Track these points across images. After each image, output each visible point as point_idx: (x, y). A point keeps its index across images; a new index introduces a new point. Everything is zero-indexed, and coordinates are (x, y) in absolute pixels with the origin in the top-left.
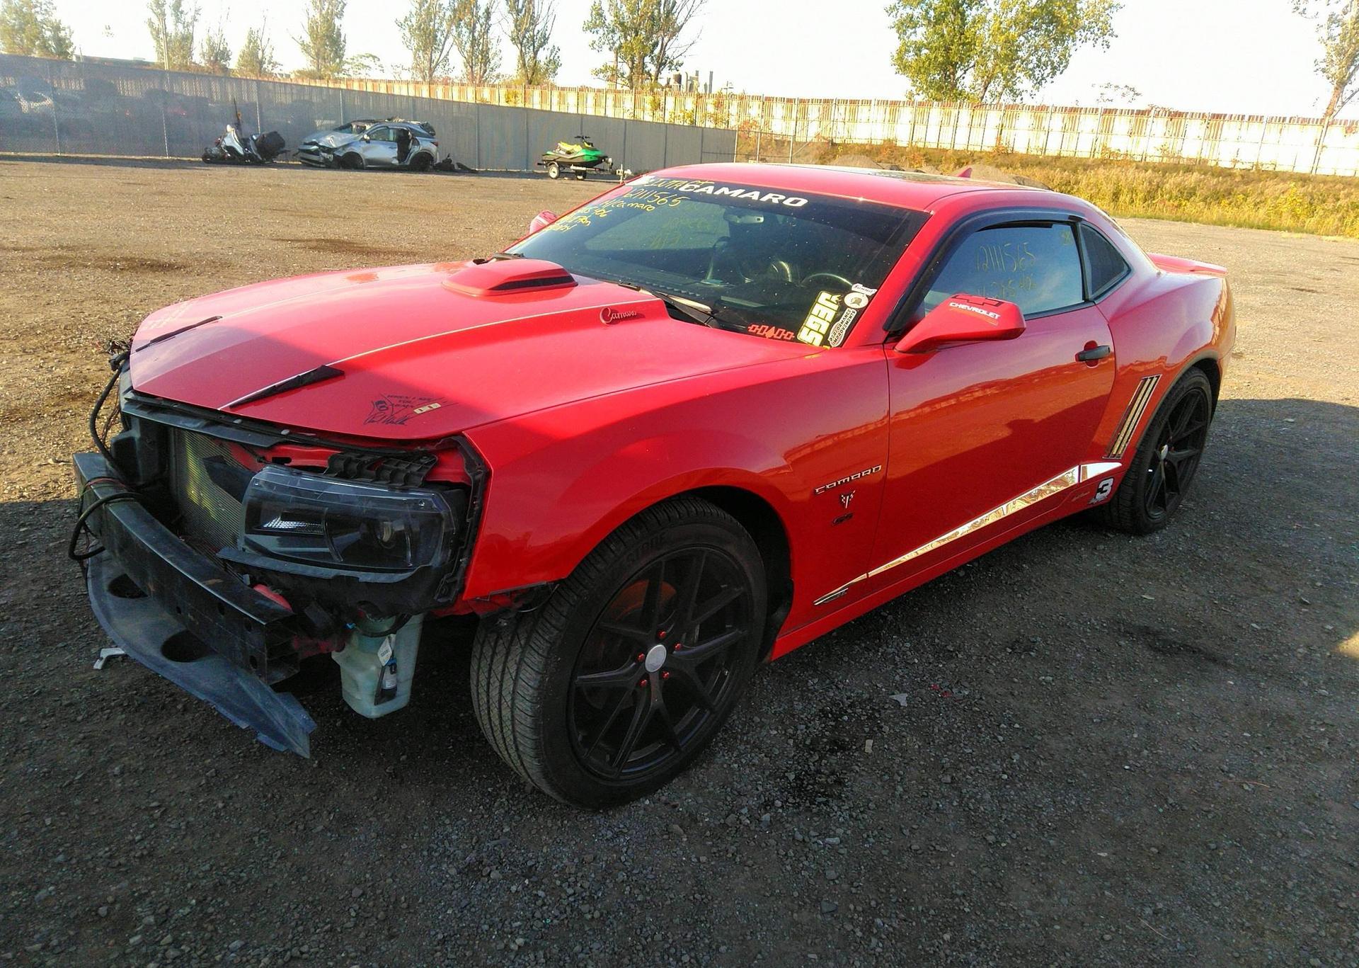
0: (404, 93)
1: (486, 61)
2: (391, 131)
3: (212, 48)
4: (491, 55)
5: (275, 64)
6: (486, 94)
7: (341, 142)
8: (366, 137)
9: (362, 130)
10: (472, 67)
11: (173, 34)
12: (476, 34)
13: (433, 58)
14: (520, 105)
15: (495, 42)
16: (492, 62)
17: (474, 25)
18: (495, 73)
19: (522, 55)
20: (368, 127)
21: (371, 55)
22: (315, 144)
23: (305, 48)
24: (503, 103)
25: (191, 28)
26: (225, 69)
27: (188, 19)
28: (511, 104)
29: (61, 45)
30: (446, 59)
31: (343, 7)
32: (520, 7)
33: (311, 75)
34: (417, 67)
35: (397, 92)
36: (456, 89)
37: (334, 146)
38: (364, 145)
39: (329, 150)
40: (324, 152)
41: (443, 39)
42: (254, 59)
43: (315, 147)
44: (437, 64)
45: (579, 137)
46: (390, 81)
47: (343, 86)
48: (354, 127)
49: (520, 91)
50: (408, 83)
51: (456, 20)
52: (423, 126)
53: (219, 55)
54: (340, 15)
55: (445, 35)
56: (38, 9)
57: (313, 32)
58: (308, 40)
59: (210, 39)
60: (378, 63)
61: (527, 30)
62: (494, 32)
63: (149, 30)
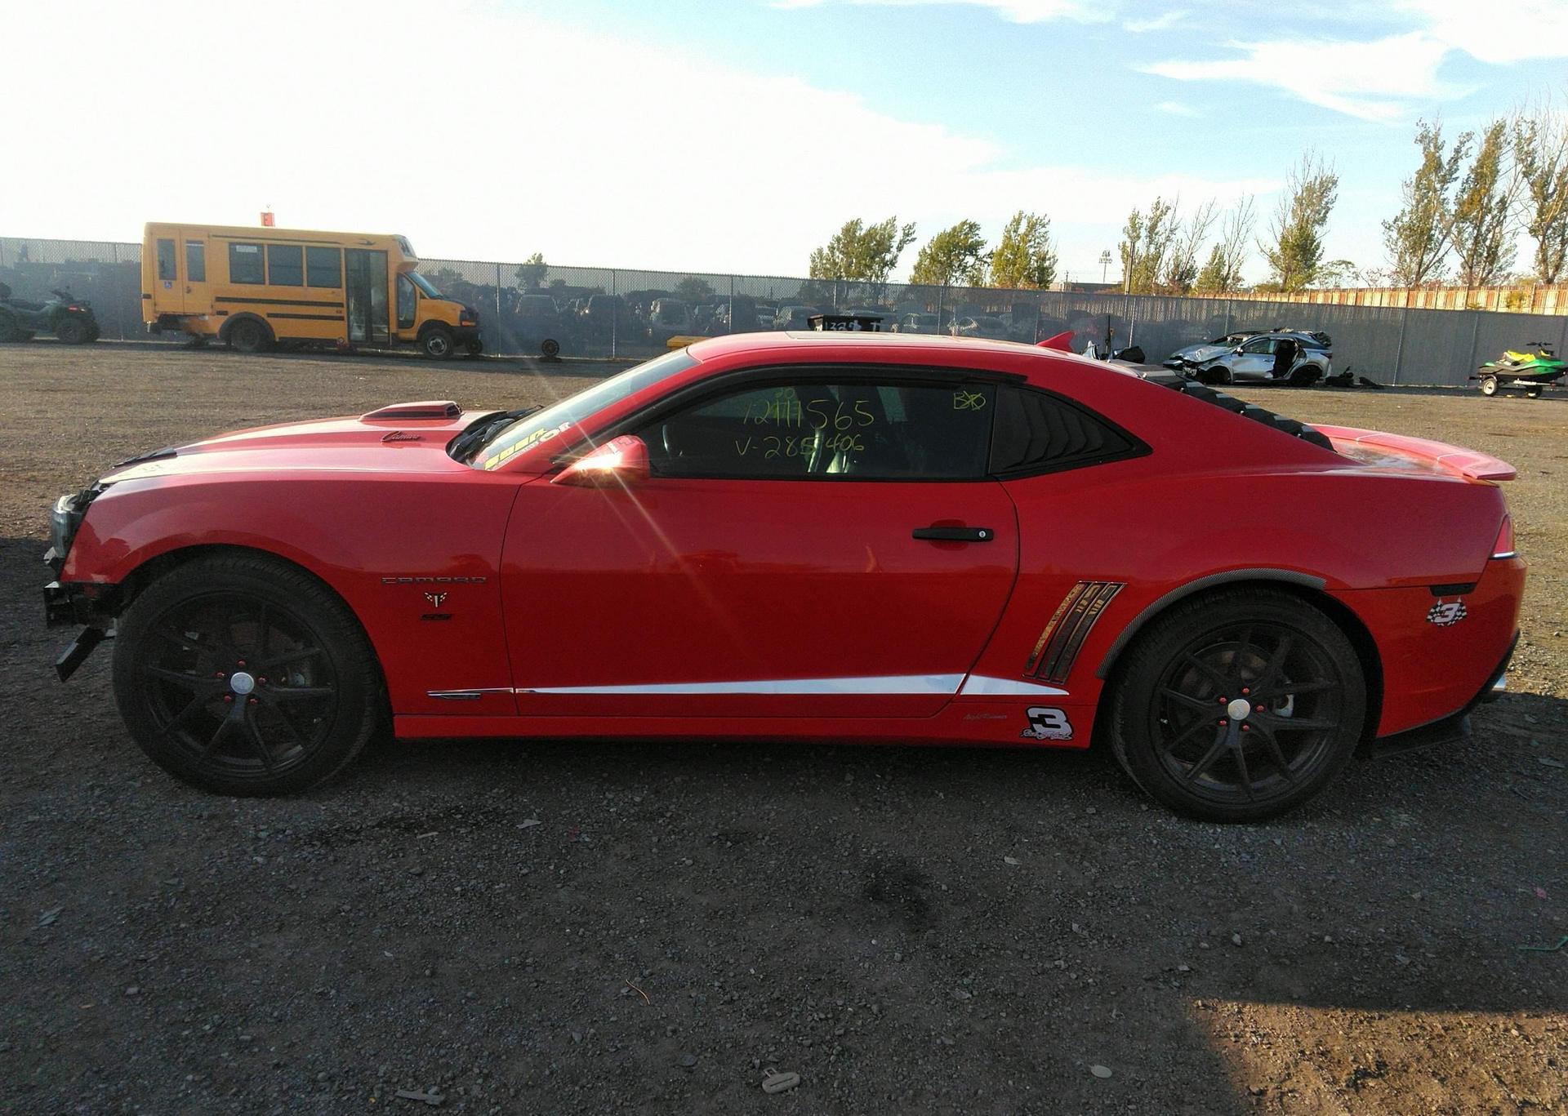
0: (1376, 304)
1: (1492, 256)
2: (1272, 343)
3: (1177, 266)
4: (1500, 252)
5: (1239, 280)
6: (1481, 299)
7: (1209, 355)
8: (1239, 349)
9: (1239, 341)
10: (1471, 268)
11: (1144, 255)
12: (1484, 229)
13: (1425, 260)
14: (1526, 310)
15: (1508, 237)
16: (1503, 260)
17: (1483, 217)
18: (1505, 273)
19: (1543, 249)
20: (1245, 339)
21: (1344, 262)
22: (1179, 358)
23: (1274, 260)
24: (1502, 309)
25: (1162, 249)
27: (1162, 239)
28: (1513, 310)
29: (1043, 274)
30: (1440, 261)
31: (1327, 212)
32: (1550, 191)
33: (1273, 289)
34: (1402, 271)
35: (1367, 303)
36: (1442, 294)
37: (1200, 360)
38: (1236, 358)
39: (1193, 365)
40: (1188, 366)
41: (1441, 238)
42: (1219, 277)
43: (1180, 362)
44: (1428, 268)
45: (1534, 344)
46: (1361, 290)
48: (1229, 339)
49: (1529, 292)
50: (1382, 290)
51: (1462, 216)
52: (1315, 337)
53: (1182, 275)
54: (1322, 221)
55: (1445, 231)
56: (1032, 243)
57: (1284, 243)
58: (1277, 249)
59: (1177, 257)
60: (1352, 270)
61: (1554, 219)
62: (1509, 225)
63: (1120, 252)
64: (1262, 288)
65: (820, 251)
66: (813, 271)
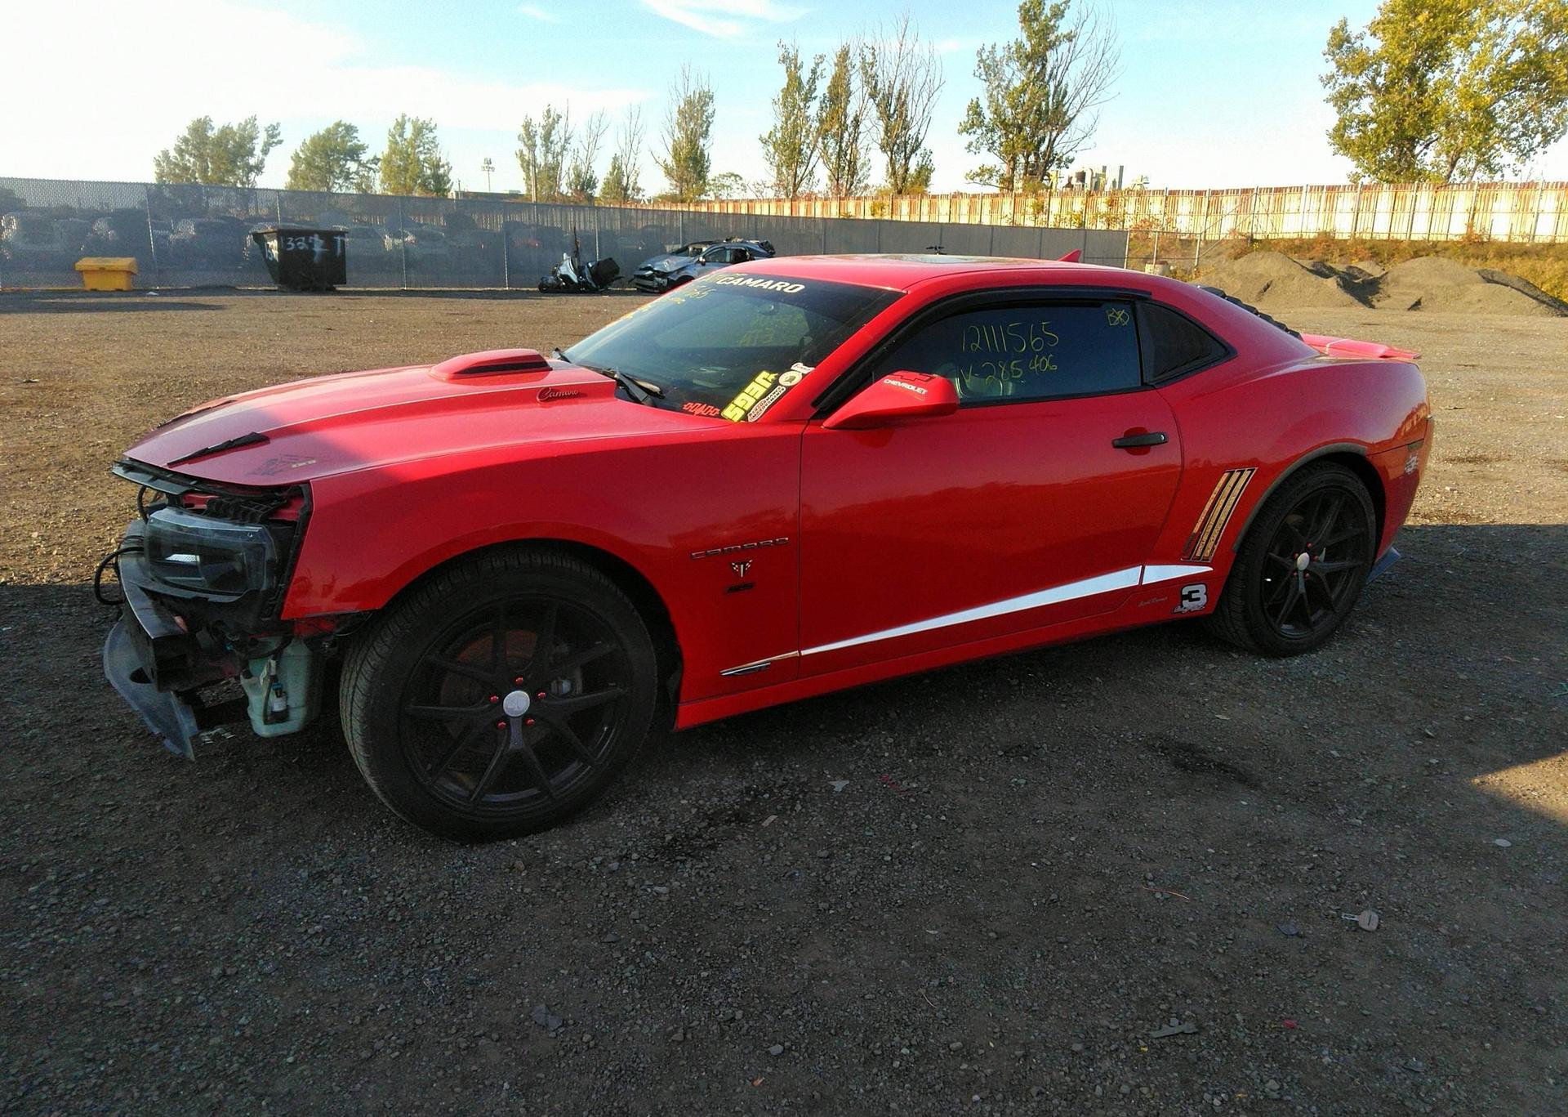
0: (765, 213)
1: (853, 172)
2: (728, 252)
3: (578, 176)
4: (859, 165)
5: (639, 190)
6: (851, 208)
7: (676, 265)
8: (701, 259)
9: (698, 252)
10: (838, 180)
11: (543, 164)
12: (844, 145)
13: (798, 173)
14: (887, 217)
15: (863, 152)
16: (860, 173)
17: (842, 135)
18: (863, 185)
19: (892, 162)
20: (704, 249)
21: (733, 175)
22: (650, 269)
23: (669, 172)
24: (869, 217)
25: (560, 157)
26: (591, 198)
27: (558, 149)
28: (877, 217)
29: (440, 182)
30: (811, 173)
31: (708, 126)
32: (892, 112)
33: (673, 199)
34: (780, 183)
35: (758, 212)
36: (819, 204)
37: (669, 270)
38: (699, 268)
39: (664, 275)
40: (658, 277)
41: (809, 152)
42: (619, 186)
43: (650, 272)
44: (802, 180)
46: (751, 201)
47: (704, 209)
48: (690, 249)
49: (887, 202)
50: (769, 201)
51: (823, 133)
52: (761, 245)
53: (585, 184)
54: (705, 134)
55: (811, 147)
56: (421, 149)
57: (676, 154)
58: (671, 162)
59: (576, 168)
60: (740, 182)
61: (897, 136)
62: (863, 142)
63: (519, 162)
64: (664, 198)
65: (166, 154)
66: (160, 176)
